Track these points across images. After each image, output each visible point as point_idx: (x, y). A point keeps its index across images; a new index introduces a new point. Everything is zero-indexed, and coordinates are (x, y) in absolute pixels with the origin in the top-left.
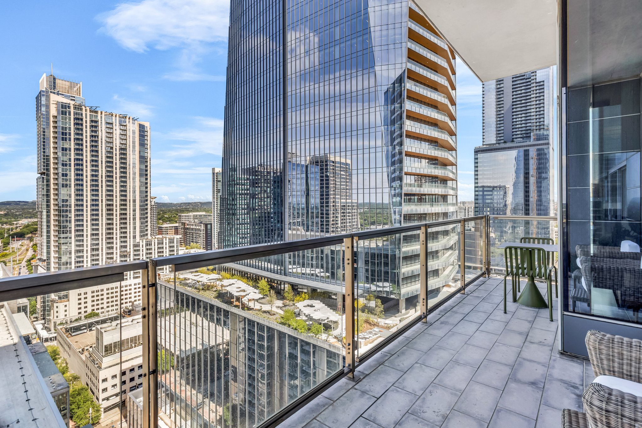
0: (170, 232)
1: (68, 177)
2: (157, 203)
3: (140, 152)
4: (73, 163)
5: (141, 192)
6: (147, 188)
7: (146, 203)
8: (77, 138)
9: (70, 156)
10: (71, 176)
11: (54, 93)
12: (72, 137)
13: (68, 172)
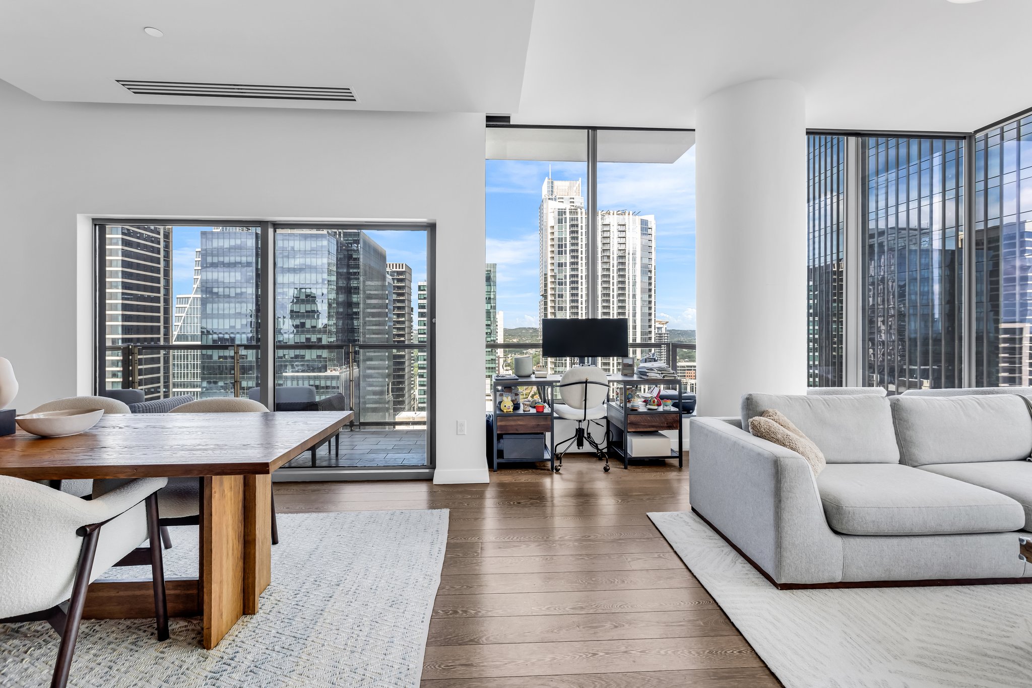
0: (688, 374)
1: (564, 299)
2: (670, 331)
3: (641, 258)
4: (568, 280)
5: (642, 314)
6: (650, 308)
7: (650, 330)
8: (573, 249)
9: (566, 272)
10: (566, 297)
11: (552, 199)
12: (568, 249)
13: (564, 293)
